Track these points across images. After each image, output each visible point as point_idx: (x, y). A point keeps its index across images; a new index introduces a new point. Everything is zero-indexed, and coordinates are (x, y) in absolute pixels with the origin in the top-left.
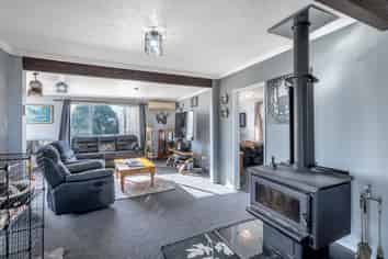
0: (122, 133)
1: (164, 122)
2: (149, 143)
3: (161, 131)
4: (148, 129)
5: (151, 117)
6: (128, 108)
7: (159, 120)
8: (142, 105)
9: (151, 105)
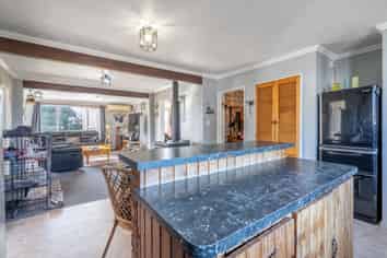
0: (85, 129)
1: (121, 121)
2: (108, 137)
3: (118, 128)
4: (107, 127)
5: (110, 117)
6: (90, 109)
7: (116, 119)
8: (103, 108)
9: (110, 108)
